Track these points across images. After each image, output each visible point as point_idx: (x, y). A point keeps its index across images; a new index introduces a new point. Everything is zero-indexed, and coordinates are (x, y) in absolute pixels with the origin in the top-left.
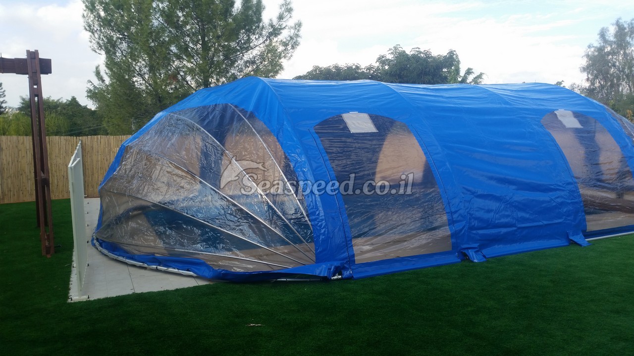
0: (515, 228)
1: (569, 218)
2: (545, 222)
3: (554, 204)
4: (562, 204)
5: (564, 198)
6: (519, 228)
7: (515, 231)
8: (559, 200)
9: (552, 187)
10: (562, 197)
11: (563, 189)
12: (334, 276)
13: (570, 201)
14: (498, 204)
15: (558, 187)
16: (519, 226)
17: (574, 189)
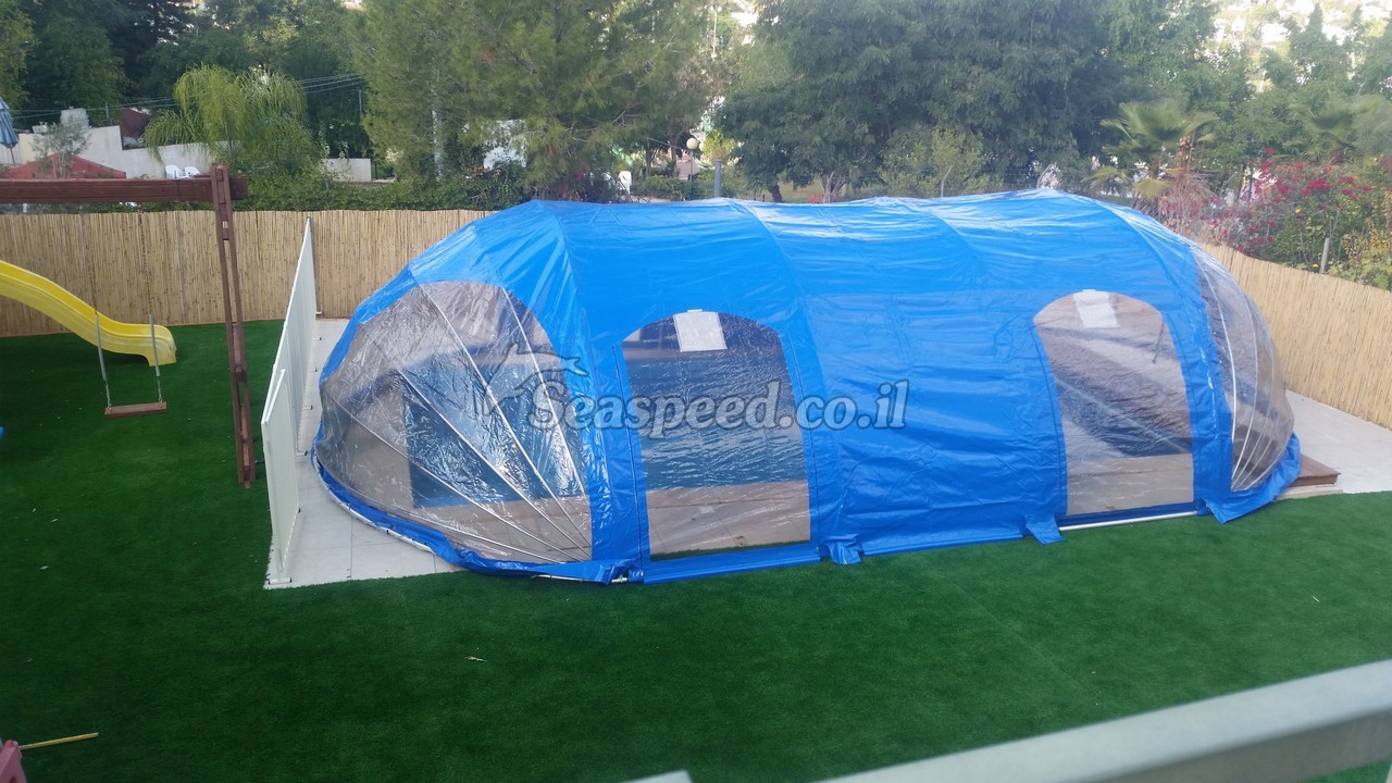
0: (927, 511)
1: (1031, 495)
2: (984, 501)
3: (1009, 472)
4: (1023, 472)
5: (1030, 463)
6: (934, 510)
7: (927, 514)
8: (1022, 466)
9: (1010, 444)
10: (1024, 460)
11: (1030, 446)
12: (616, 578)
13: (1038, 468)
14: (903, 474)
15: (1022, 445)
16: (935, 506)
17: (1055, 447)
